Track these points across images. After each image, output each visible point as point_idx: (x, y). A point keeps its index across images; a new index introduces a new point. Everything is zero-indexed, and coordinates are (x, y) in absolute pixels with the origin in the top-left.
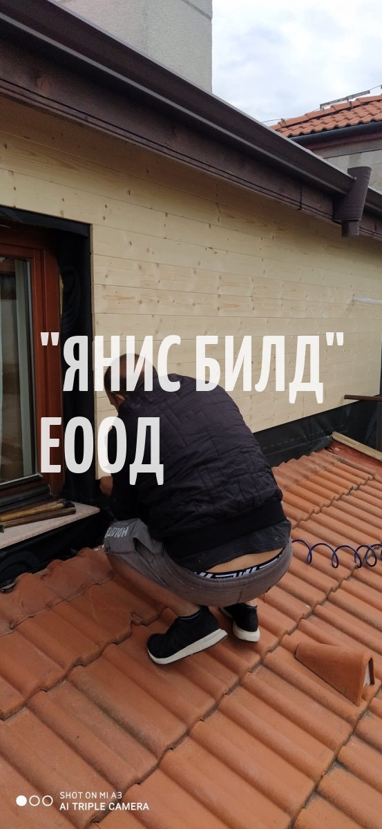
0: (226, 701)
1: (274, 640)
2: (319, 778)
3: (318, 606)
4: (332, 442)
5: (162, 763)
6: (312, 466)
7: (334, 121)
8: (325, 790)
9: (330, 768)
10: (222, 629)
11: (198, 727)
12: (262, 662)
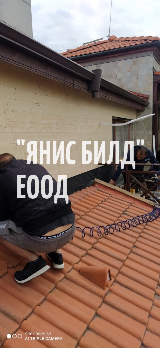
0: (49, 296)
1: (71, 267)
2: (89, 323)
3: (89, 251)
4: (94, 183)
5: (21, 326)
6: (86, 193)
7: (89, 50)
8: (91, 328)
9: (94, 318)
10: (48, 265)
11: (37, 309)
12: (65, 277)
